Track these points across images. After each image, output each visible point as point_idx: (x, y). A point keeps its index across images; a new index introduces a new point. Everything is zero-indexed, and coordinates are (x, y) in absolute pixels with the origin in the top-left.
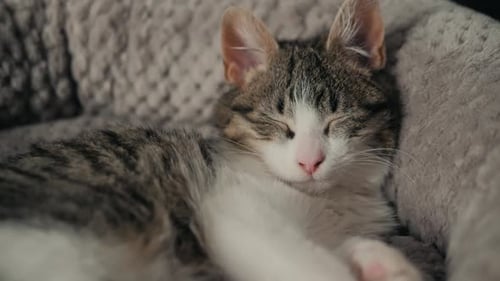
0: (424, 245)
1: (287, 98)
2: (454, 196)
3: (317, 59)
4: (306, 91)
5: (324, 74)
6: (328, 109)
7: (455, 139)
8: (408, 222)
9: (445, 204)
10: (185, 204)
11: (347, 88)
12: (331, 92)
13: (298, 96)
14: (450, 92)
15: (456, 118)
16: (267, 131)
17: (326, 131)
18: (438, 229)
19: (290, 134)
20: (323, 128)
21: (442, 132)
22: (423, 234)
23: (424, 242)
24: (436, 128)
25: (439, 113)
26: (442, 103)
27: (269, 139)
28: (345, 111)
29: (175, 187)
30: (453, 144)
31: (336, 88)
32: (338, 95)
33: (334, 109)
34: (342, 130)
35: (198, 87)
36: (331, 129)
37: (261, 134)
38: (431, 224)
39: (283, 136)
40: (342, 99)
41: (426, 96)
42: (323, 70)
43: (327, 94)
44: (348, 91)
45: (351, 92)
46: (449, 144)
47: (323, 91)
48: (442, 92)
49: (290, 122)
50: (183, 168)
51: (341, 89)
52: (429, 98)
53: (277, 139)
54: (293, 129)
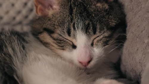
0: (132, 82)
1: (72, 29)
2: (144, 58)
3: (84, 6)
4: (81, 25)
5: (89, 15)
6: (92, 33)
7: (144, 29)
8: (126, 71)
9: (141, 62)
10: (11, 67)
11: (100, 21)
12: (93, 24)
13: (77, 28)
14: (143, 6)
15: (145, 19)
16: (63, 44)
17: (92, 45)
18: (139, 74)
19: (74, 47)
20: (90, 43)
21: (139, 26)
22: (132, 77)
23: (133, 81)
24: (136, 24)
25: (137, 16)
26: (139, 11)
27: (63, 49)
28: (100, 32)
29: (5, 60)
30: (144, 32)
31: (95, 21)
32: (96, 25)
33: (95, 33)
34: (100, 44)
35: (13, 5)
36: (94, 43)
37: (59, 46)
38: (135, 72)
39: (71, 48)
40: (98, 27)
41: (131, 8)
42: (88, 12)
43: (91, 25)
44: (101, 22)
45: (102, 22)
46: (142, 32)
47: (89, 24)
48: (139, 6)
49: (74, 41)
50: (10, 50)
51: (97, 21)
52: (133, 9)
53: (67, 49)
54: (75, 44)
